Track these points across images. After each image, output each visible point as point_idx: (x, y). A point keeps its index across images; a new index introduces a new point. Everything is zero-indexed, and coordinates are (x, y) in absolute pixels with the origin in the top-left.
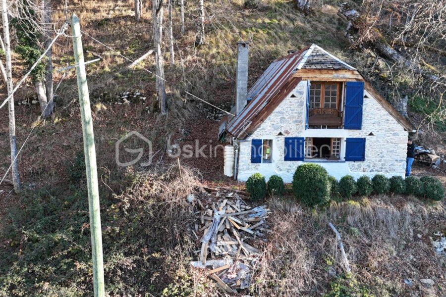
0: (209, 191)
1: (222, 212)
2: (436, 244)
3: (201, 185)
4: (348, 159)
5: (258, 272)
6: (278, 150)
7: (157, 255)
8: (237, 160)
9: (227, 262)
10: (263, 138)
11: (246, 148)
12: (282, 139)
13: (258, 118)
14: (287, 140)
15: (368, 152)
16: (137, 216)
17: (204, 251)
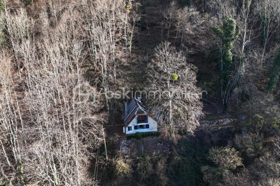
0: (121, 138)
1: (123, 142)
2: (158, 144)
3: (119, 137)
4: (146, 128)
5: (129, 152)
6: (133, 128)
7: (113, 150)
8: (125, 130)
9: (124, 151)
10: (130, 126)
11: (127, 128)
12: (133, 126)
13: (129, 123)
14: (134, 126)
15: (150, 127)
16: (110, 144)
17: (120, 149)
